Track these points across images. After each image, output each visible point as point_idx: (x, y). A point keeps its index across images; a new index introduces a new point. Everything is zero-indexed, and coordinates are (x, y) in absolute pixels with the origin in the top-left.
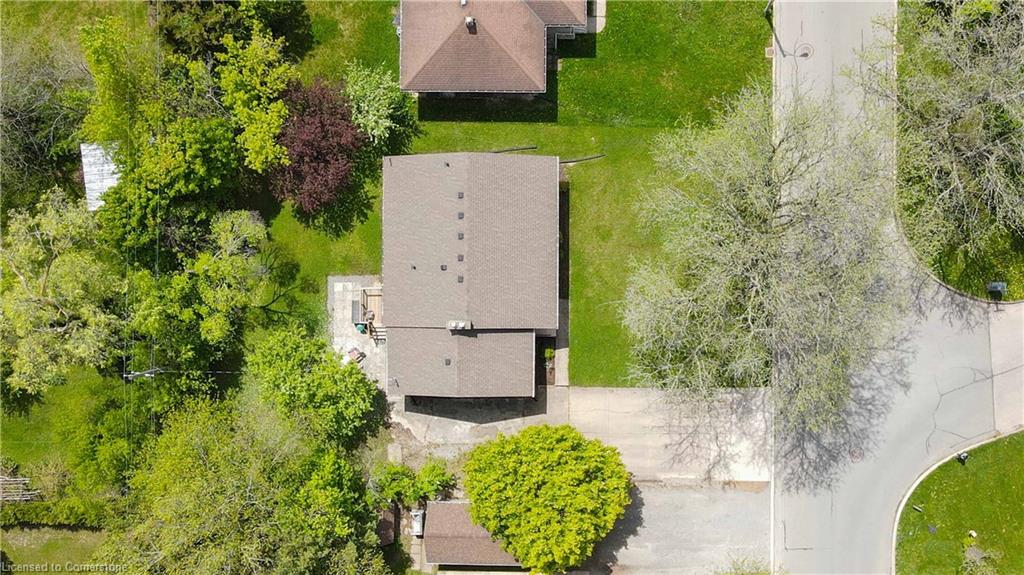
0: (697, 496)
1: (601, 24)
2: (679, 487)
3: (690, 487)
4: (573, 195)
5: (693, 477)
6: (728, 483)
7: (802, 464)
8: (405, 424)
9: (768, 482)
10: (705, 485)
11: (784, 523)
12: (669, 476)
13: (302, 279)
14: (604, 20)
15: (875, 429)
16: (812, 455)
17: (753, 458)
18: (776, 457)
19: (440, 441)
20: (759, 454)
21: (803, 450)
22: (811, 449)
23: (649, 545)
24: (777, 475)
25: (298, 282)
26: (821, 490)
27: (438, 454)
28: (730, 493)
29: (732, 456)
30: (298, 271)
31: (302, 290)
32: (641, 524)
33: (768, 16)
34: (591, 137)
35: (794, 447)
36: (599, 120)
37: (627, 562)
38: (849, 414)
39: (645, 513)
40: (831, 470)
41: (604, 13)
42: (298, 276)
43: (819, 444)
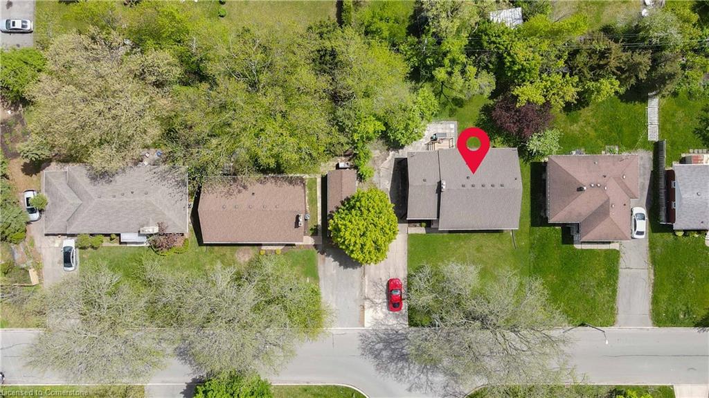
0: (358, 294)
1: (578, 246)
2: (362, 285)
3: (361, 290)
4: (497, 235)
5: (366, 291)
6: (364, 308)
7: (373, 342)
8: (389, 158)
9: (364, 326)
10: (363, 297)
11: (345, 334)
12: (366, 280)
13: (456, 109)
14: (580, 248)
15: (389, 375)
16: (377, 347)
17: (376, 319)
18: (376, 330)
19: (381, 174)
20: (377, 322)
21: (379, 343)
22: (380, 346)
23: (335, 271)
24: (367, 331)
25: (454, 107)
26: (361, 351)
27: (375, 173)
28: (359, 309)
29: (375, 309)
30: (459, 107)
31: (451, 109)
32: (344, 268)
33: (583, 325)
34: (524, 243)
35: (381, 338)
36: (532, 246)
37: (326, 262)
38: (396, 364)
39: (350, 270)
40: (370, 356)
41: (583, 248)
42: (457, 107)
43: (382, 350)
